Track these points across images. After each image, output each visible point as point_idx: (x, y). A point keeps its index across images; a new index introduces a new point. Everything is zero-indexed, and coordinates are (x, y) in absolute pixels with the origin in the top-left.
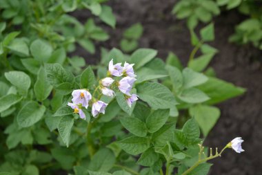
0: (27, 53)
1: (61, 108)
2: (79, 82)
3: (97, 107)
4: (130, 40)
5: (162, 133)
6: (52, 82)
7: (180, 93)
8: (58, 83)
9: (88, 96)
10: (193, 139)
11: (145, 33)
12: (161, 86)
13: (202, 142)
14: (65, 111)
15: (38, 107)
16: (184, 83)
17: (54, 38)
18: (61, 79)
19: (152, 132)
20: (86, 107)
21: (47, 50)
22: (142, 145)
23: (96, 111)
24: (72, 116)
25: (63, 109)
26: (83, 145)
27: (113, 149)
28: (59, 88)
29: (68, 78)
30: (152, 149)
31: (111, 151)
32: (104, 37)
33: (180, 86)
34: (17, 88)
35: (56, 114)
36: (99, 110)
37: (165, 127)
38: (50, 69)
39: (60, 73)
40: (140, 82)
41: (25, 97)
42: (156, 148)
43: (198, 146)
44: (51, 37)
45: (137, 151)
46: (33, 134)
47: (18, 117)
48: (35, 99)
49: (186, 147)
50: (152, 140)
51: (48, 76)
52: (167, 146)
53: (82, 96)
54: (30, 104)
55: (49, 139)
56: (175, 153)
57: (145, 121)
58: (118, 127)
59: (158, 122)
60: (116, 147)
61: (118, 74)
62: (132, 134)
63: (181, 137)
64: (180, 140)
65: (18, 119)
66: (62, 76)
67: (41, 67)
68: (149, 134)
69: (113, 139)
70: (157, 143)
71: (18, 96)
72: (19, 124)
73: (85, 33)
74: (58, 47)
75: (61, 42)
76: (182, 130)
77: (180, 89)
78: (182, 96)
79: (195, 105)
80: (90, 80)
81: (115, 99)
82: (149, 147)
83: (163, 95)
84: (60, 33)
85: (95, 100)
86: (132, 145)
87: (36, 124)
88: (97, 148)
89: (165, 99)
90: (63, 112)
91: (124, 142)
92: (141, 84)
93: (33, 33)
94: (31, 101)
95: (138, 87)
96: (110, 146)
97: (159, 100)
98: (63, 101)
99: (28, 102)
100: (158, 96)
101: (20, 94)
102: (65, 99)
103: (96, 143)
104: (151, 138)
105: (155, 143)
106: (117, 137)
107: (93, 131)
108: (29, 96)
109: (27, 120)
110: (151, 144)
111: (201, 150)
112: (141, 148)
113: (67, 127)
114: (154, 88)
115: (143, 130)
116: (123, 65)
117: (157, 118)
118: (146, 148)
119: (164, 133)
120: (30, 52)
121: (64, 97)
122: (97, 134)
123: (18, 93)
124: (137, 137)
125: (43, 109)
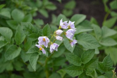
0: (9, 17)
1: (30, 49)
2: (41, 33)
3: (53, 47)
4: (68, 10)
5: (90, 64)
6: (26, 33)
7: (101, 40)
8: (29, 34)
9: (48, 40)
10: (109, 68)
11: (77, 6)
12: (90, 36)
13: (115, 69)
14: (33, 50)
15: (17, 49)
16: (102, 35)
17: (25, 8)
18: (31, 31)
19: (84, 63)
20: (47, 47)
21: (21, 15)
22: (79, 71)
23: (52, 49)
24: (37, 53)
25: (32, 49)
26: (42, 71)
27: (61, 73)
28: (30, 37)
29: (35, 31)
30: (84, 73)
31: (59, 75)
32: (54, 8)
33: (100, 36)
34: (4, 37)
35: (28, 52)
36: (54, 49)
37: (92, 60)
38: (24, 25)
39: (30, 28)
40: (77, 33)
41: (9, 42)
42: (87, 73)
43: (112, 72)
44: (24, 7)
45: (76, 74)
46: (13, 65)
47: (5, 54)
48: (15, 44)
49: (105, 72)
50: (84, 68)
51: (24, 30)
52: (94, 72)
53: (44, 41)
54: (12, 47)
55: (22, 67)
56: (98, 76)
57: (80, 57)
58: (64, 61)
59: (88, 58)
60: (62, 72)
61: (65, 28)
62: (72, 65)
63: (102, 66)
64: (101, 68)
65: (5, 55)
66: (31, 30)
67: (19, 25)
68: (82, 65)
69: (60, 68)
70: (88, 70)
71: (5, 42)
72: (6, 58)
73: (43, 6)
74: (28, 14)
75: (29, 10)
76: (103, 62)
77: (100, 38)
78: (101, 42)
79: (108, 47)
80: (48, 32)
81: (63, 43)
82: (82, 72)
83: (91, 41)
84: (29, 5)
85: (52, 43)
86: (73, 71)
87: (15, 59)
88: (50, 73)
89: (92, 43)
90: (32, 51)
91: (68, 69)
92: (78, 34)
93: (12, 5)
94: (13, 45)
95: (76, 36)
96: (58, 72)
97: (89, 44)
98: (32, 44)
99: (11, 46)
100: (89, 42)
101: (6, 40)
102: (34, 43)
103: (50, 70)
104: (84, 66)
105: (86, 69)
106: (62, 67)
107: (49, 63)
108: (11, 42)
109: (10, 56)
110: (84, 70)
111: (114, 74)
112: (78, 73)
113: (34, 60)
114: (86, 37)
115: (79, 62)
116: (68, 23)
117: (87, 55)
118: (81, 73)
119: (92, 64)
120: (11, 17)
121: (33, 42)
122: (51, 64)
123: (5, 40)
124: (76, 66)
125: (20, 49)
